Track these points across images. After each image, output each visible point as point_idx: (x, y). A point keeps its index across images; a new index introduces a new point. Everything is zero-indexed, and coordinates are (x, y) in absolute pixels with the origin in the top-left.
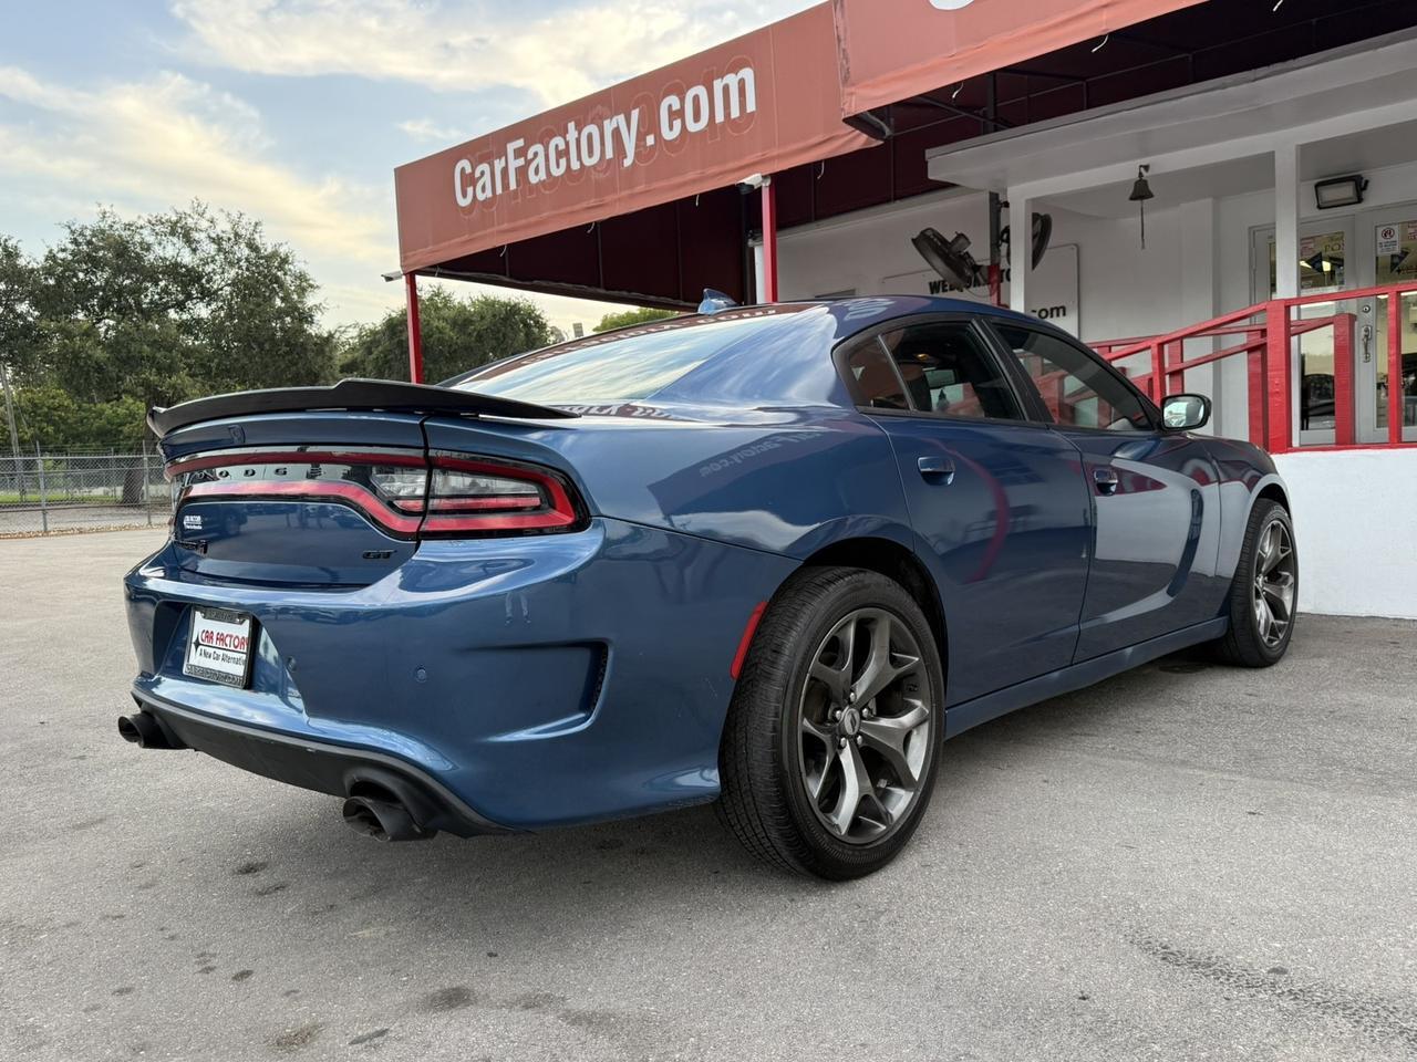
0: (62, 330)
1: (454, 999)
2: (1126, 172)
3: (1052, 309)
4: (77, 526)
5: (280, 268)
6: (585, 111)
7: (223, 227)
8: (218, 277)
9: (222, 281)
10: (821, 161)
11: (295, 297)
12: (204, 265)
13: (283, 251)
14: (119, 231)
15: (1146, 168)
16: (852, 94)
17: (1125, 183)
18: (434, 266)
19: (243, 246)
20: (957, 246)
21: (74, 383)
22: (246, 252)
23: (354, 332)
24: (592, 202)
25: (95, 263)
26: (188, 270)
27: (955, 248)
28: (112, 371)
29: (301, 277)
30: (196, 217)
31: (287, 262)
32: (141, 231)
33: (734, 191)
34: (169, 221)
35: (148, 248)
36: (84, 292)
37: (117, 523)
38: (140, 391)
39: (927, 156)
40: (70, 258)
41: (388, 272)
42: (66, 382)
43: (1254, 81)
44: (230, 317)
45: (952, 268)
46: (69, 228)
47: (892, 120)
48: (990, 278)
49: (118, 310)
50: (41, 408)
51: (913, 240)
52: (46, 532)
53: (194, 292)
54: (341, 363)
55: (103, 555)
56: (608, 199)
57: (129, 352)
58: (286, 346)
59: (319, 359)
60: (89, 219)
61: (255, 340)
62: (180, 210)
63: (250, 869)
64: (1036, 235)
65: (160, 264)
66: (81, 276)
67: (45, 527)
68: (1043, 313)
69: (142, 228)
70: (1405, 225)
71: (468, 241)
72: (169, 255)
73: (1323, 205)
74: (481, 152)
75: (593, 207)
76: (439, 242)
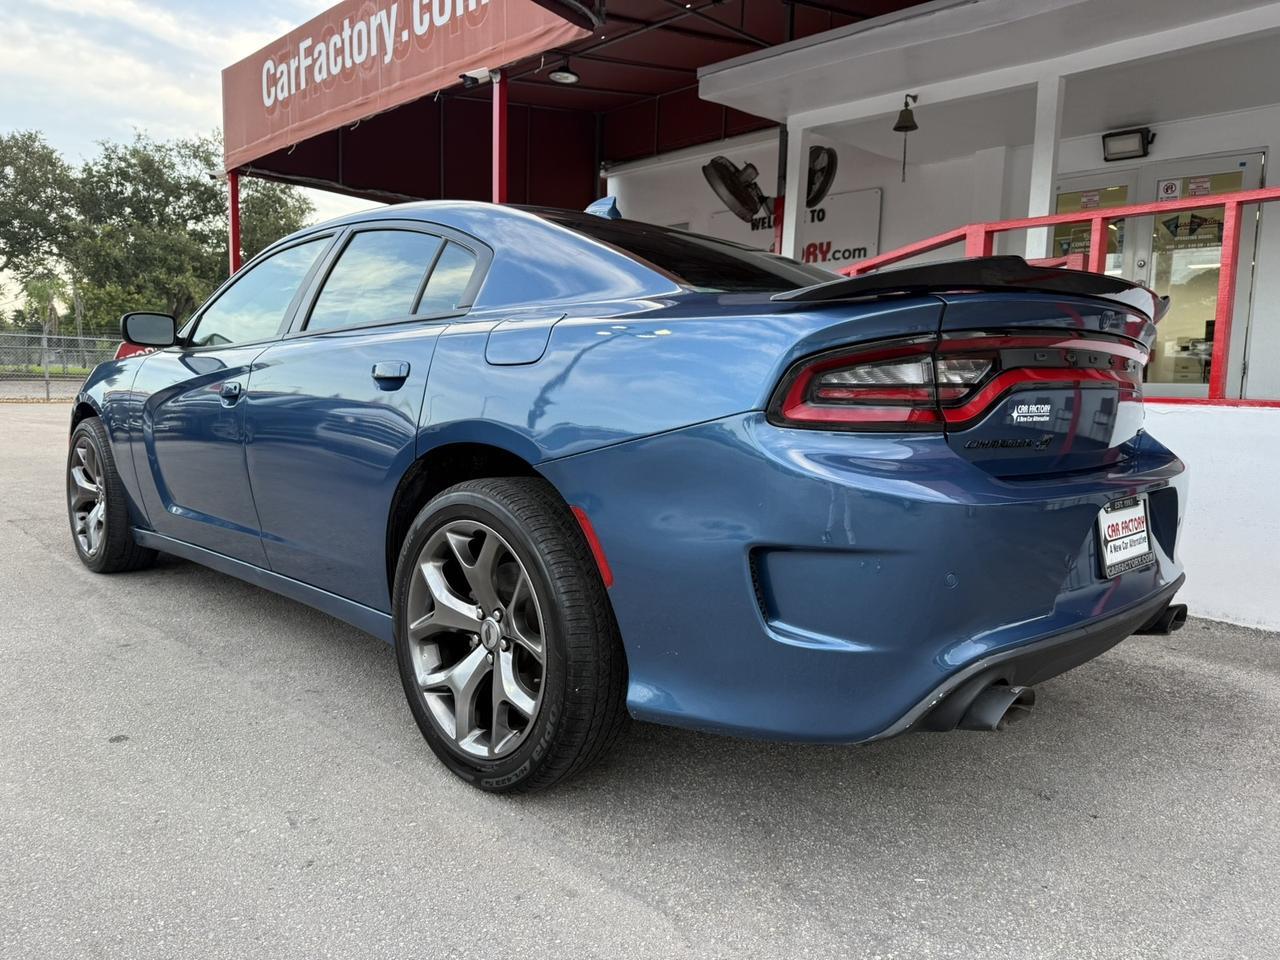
2: (891, 103)
3: (855, 250)
6: (356, 7)
10: (542, 53)
11: (295, 216)
14: (150, 151)
15: (915, 98)
17: (890, 114)
20: (746, 174)
21: (96, 276)
25: (124, 177)
27: (743, 178)
28: (129, 268)
29: (302, 201)
30: (217, 144)
32: (170, 153)
34: (193, 146)
35: (173, 167)
38: (151, 286)
39: (699, 75)
40: (103, 170)
42: (91, 275)
46: (104, 145)
48: (775, 211)
49: (143, 218)
51: (704, 167)
52: (49, 400)
53: (211, 208)
56: (373, 95)
57: (146, 253)
60: (124, 140)
62: (203, 137)
64: (822, 169)
65: (182, 182)
66: (113, 187)
67: (48, 396)
68: (847, 254)
69: (171, 150)
70: (1187, 181)
71: (271, 139)
72: (191, 175)
73: (1109, 157)
74: (280, 53)
75: (361, 105)
76: (251, 143)
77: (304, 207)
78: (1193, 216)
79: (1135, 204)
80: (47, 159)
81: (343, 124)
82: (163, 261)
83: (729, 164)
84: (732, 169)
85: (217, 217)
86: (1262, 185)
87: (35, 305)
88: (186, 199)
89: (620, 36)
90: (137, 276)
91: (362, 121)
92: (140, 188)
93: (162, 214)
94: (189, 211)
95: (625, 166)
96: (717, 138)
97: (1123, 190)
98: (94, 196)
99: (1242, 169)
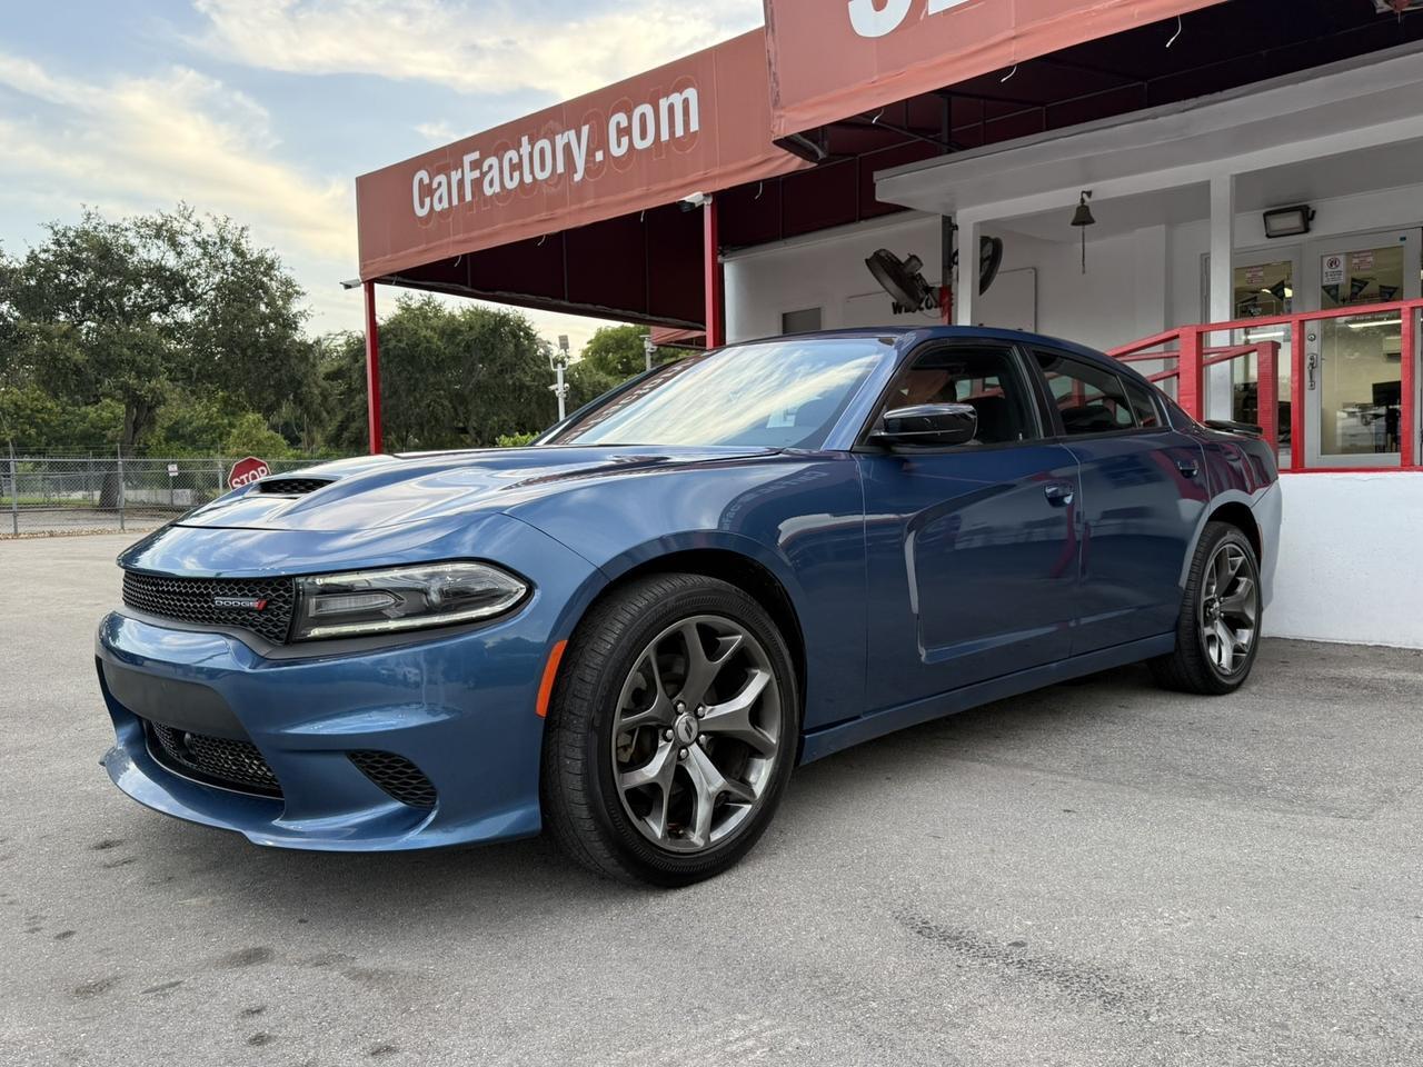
0: (42, 332)
1: (254, 957)
2: (1069, 197)
4: (47, 529)
5: (265, 274)
6: (538, 126)
7: (209, 231)
8: (203, 281)
9: (206, 285)
10: (759, 181)
11: (280, 303)
12: (189, 269)
13: (269, 256)
14: (103, 233)
15: (1089, 194)
16: (781, 117)
17: (1069, 208)
18: (392, 275)
19: (228, 250)
20: (909, 267)
21: (52, 385)
22: (232, 256)
23: (342, 340)
24: (544, 215)
25: (76, 264)
26: (172, 273)
27: (907, 270)
28: (91, 373)
29: (288, 283)
30: (182, 220)
31: (272, 268)
32: (127, 233)
33: (676, 207)
34: (154, 223)
35: (132, 251)
36: (66, 294)
37: (90, 528)
38: (119, 394)
39: (875, 178)
40: (52, 258)
41: (347, 279)
42: (45, 383)
43: (1183, 111)
44: (214, 321)
45: (905, 291)
46: (52, 228)
47: (826, 143)
48: (941, 301)
49: (100, 312)
50: (24, 410)
51: (867, 260)
52: (16, 535)
53: (177, 296)
54: (326, 371)
55: (66, 558)
56: (559, 212)
57: (109, 354)
58: (269, 352)
59: (303, 366)
60: (74, 221)
61: (238, 345)
62: (166, 213)
63: (106, 845)
65: (143, 267)
66: (64, 277)
67: (16, 530)
69: (127, 230)
70: (1350, 256)
71: (426, 250)
72: (153, 258)
73: (1271, 234)
74: (438, 164)
75: (545, 220)
76: (397, 252)
81: (523, 238)
82: (131, 363)
83: (891, 257)
84: (896, 263)
85: (185, 307)
88: (148, 287)
92: (96, 276)
93: (121, 306)
94: (153, 301)
95: (746, 251)
97: (1287, 265)
99: (1403, 243)
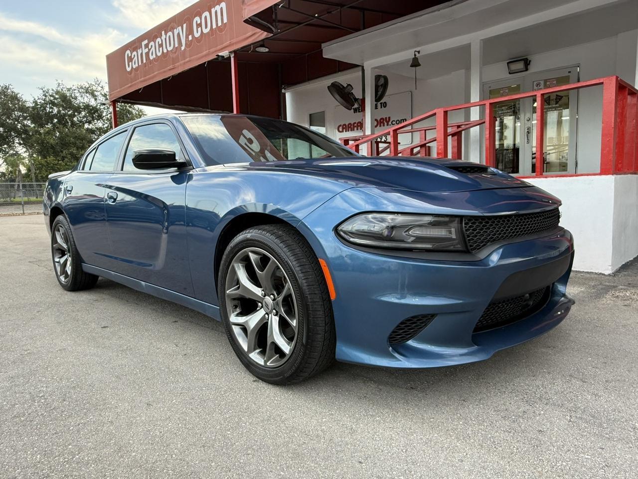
2: (409, 55)
3: (401, 120)
6: (167, 26)
12: (100, 106)
14: (65, 91)
15: (419, 52)
17: (409, 59)
18: (120, 98)
20: (347, 89)
24: (171, 67)
25: (53, 104)
26: (93, 108)
27: (347, 91)
30: (96, 86)
34: (85, 87)
35: (76, 98)
39: (322, 46)
40: (43, 102)
45: (343, 99)
46: (42, 89)
48: (362, 104)
51: (328, 86)
52: (24, 214)
53: (95, 117)
56: (176, 65)
60: (52, 87)
62: (90, 83)
64: (381, 86)
65: (81, 105)
66: (48, 110)
68: (398, 122)
69: (75, 90)
70: (546, 81)
71: (131, 86)
72: (85, 101)
73: (511, 72)
74: (133, 47)
75: (171, 69)
76: (121, 88)
77: (141, 114)
78: (557, 96)
79: (524, 93)
80: (14, 98)
81: (164, 78)
82: (75, 144)
83: (340, 85)
84: (341, 87)
85: (99, 121)
86: (579, 81)
87: (10, 169)
88: (83, 113)
89: (287, 30)
90: (62, 152)
91: (172, 76)
92: (61, 109)
93: (72, 122)
94: (85, 119)
95: (294, 87)
96: (335, 72)
97: (519, 86)
98: (38, 115)
99: (569, 74)
